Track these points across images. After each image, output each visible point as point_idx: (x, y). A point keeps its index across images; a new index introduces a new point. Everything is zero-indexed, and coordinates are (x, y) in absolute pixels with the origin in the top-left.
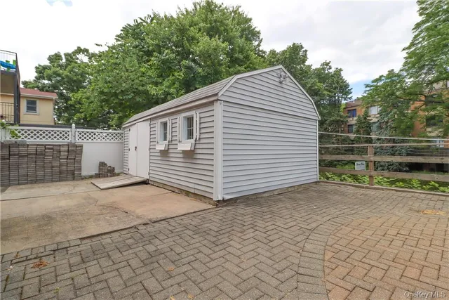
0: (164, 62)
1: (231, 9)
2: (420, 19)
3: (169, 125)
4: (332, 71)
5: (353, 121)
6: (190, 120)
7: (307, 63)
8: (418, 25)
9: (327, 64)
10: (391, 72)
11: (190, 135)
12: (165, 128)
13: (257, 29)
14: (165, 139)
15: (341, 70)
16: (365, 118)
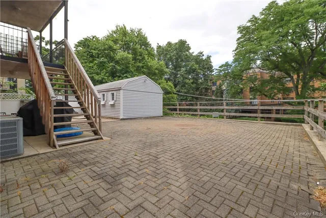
0: (101, 62)
1: (137, 30)
2: (239, 35)
3: (105, 95)
4: (204, 58)
5: (214, 88)
6: (113, 94)
7: (191, 51)
8: (238, 39)
9: (201, 53)
10: (227, 63)
11: (113, 99)
12: (104, 96)
13: (150, 43)
14: (104, 100)
15: (210, 56)
16: (220, 87)
